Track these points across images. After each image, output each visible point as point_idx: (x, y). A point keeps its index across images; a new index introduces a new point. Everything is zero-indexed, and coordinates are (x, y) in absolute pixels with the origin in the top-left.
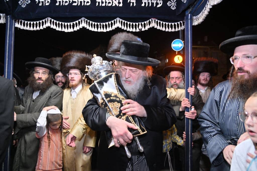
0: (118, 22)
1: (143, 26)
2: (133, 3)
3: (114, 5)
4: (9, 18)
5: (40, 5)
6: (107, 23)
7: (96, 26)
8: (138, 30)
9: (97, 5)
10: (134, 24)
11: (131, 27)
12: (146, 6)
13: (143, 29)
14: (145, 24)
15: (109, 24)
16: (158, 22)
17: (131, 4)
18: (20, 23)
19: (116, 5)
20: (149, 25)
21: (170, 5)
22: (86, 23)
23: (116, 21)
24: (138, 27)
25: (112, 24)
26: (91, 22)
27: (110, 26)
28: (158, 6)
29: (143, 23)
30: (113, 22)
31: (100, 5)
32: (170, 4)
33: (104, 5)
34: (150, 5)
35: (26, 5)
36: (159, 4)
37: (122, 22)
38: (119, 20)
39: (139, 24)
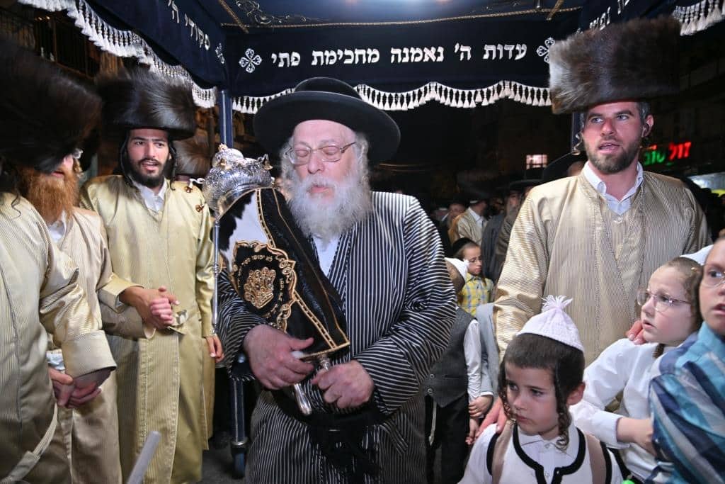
0: (433, 89)
1: (485, 96)
2: (466, 53)
3: (426, 59)
4: (224, 96)
5: (281, 65)
6: (411, 93)
7: (387, 100)
8: (473, 105)
9: (392, 62)
10: (467, 92)
11: (460, 98)
12: (493, 58)
13: (485, 103)
14: (489, 92)
15: (414, 95)
16: (518, 87)
17: (462, 57)
18: (239, 102)
19: (430, 59)
20: (499, 93)
21: (543, 54)
22: (366, 93)
23: (428, 88)
24: (475, 99)
25: (420, 93)
26: (377, 92)
27: (417, 97)
28: (519, 57)
29: (485, 90)
30: (422, 89)
31: (399, 61)
32: (543, 51)
33: (406, 60)
34: (501, 56)
35: (253, 67)
36: (520, 52)
37: (441, 89)
38: (435, 85)
39: (476, 93)
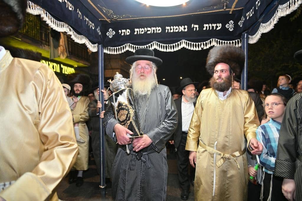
0: (183, 43)
1: (205, 45)
2: (196, 28)
3: (180, 31)
4: (100, 47)
5: (123, 34)
6: (174, 44)
7: (165, 48)
8: (200, 49)
9: (166, 32)
10: (197, 44)
11: (194, 46)
12: (208, 29)
13: (205, 48)
14: (206, 43)
16: (218, 41)
17: (195, 29)
19: (182, 30)
20: (210, 44)
21: (228, 27)
22: (157, 45)
23: (181, 42)
24: (201, 46)
25: (178, 44)
26: (161, 44)
27: (177, 46)
28: (218, 29)
29: (205, 43)
31: (169, 32)
33: (172, 31)
34: (211, 28)
35: (112, 35)
36: (219, 27)
37: (186, 43)
38: (184, 41)
39: (201, 44)
